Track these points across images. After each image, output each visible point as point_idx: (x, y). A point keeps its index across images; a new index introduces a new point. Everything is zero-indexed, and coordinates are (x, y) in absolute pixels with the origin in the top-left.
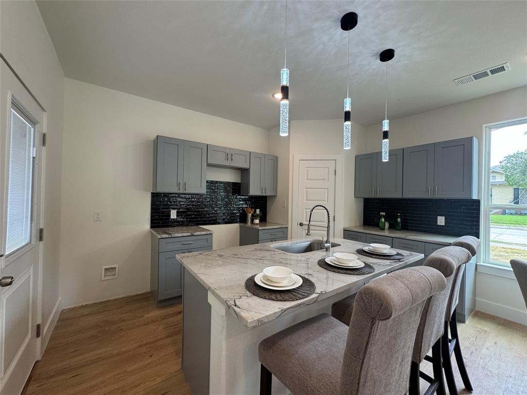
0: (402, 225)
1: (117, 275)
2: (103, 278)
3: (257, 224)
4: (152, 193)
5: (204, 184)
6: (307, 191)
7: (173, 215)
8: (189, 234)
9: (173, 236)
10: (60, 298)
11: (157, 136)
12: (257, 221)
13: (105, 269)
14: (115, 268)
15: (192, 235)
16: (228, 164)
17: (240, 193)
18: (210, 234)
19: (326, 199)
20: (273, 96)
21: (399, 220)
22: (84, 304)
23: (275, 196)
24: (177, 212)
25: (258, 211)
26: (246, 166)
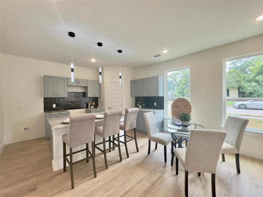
0: (145, 106)
1: (30, 131)
2: (23, 132)
3: (92, 108)
4: (44, 98)
5: (67, 94)
6: (111, 95)
7: (54, 106)
8: (59, 113)
9: (52, 114)
10: (4, 140)
11: (44, 76)
12: (92, 107)
13: (24, 128)
14: (29, 128)
15: (61, 113)
16: (77, 85)
17: (85, 96)
18: (68, 113)
19: (119, 98)
20: (91, 60)
21: (144, 104)
22: (15, 142)
23: (101, 97)
24: (56, 105)
25: (94, 103)
26: (86, 86)
